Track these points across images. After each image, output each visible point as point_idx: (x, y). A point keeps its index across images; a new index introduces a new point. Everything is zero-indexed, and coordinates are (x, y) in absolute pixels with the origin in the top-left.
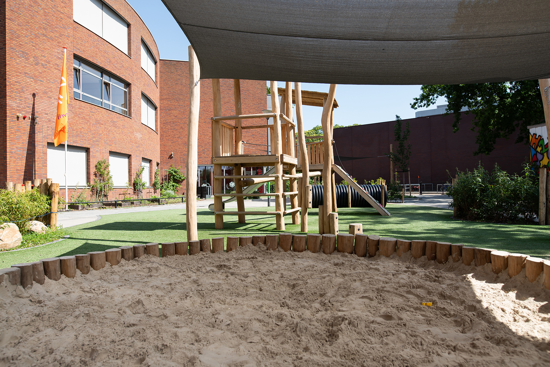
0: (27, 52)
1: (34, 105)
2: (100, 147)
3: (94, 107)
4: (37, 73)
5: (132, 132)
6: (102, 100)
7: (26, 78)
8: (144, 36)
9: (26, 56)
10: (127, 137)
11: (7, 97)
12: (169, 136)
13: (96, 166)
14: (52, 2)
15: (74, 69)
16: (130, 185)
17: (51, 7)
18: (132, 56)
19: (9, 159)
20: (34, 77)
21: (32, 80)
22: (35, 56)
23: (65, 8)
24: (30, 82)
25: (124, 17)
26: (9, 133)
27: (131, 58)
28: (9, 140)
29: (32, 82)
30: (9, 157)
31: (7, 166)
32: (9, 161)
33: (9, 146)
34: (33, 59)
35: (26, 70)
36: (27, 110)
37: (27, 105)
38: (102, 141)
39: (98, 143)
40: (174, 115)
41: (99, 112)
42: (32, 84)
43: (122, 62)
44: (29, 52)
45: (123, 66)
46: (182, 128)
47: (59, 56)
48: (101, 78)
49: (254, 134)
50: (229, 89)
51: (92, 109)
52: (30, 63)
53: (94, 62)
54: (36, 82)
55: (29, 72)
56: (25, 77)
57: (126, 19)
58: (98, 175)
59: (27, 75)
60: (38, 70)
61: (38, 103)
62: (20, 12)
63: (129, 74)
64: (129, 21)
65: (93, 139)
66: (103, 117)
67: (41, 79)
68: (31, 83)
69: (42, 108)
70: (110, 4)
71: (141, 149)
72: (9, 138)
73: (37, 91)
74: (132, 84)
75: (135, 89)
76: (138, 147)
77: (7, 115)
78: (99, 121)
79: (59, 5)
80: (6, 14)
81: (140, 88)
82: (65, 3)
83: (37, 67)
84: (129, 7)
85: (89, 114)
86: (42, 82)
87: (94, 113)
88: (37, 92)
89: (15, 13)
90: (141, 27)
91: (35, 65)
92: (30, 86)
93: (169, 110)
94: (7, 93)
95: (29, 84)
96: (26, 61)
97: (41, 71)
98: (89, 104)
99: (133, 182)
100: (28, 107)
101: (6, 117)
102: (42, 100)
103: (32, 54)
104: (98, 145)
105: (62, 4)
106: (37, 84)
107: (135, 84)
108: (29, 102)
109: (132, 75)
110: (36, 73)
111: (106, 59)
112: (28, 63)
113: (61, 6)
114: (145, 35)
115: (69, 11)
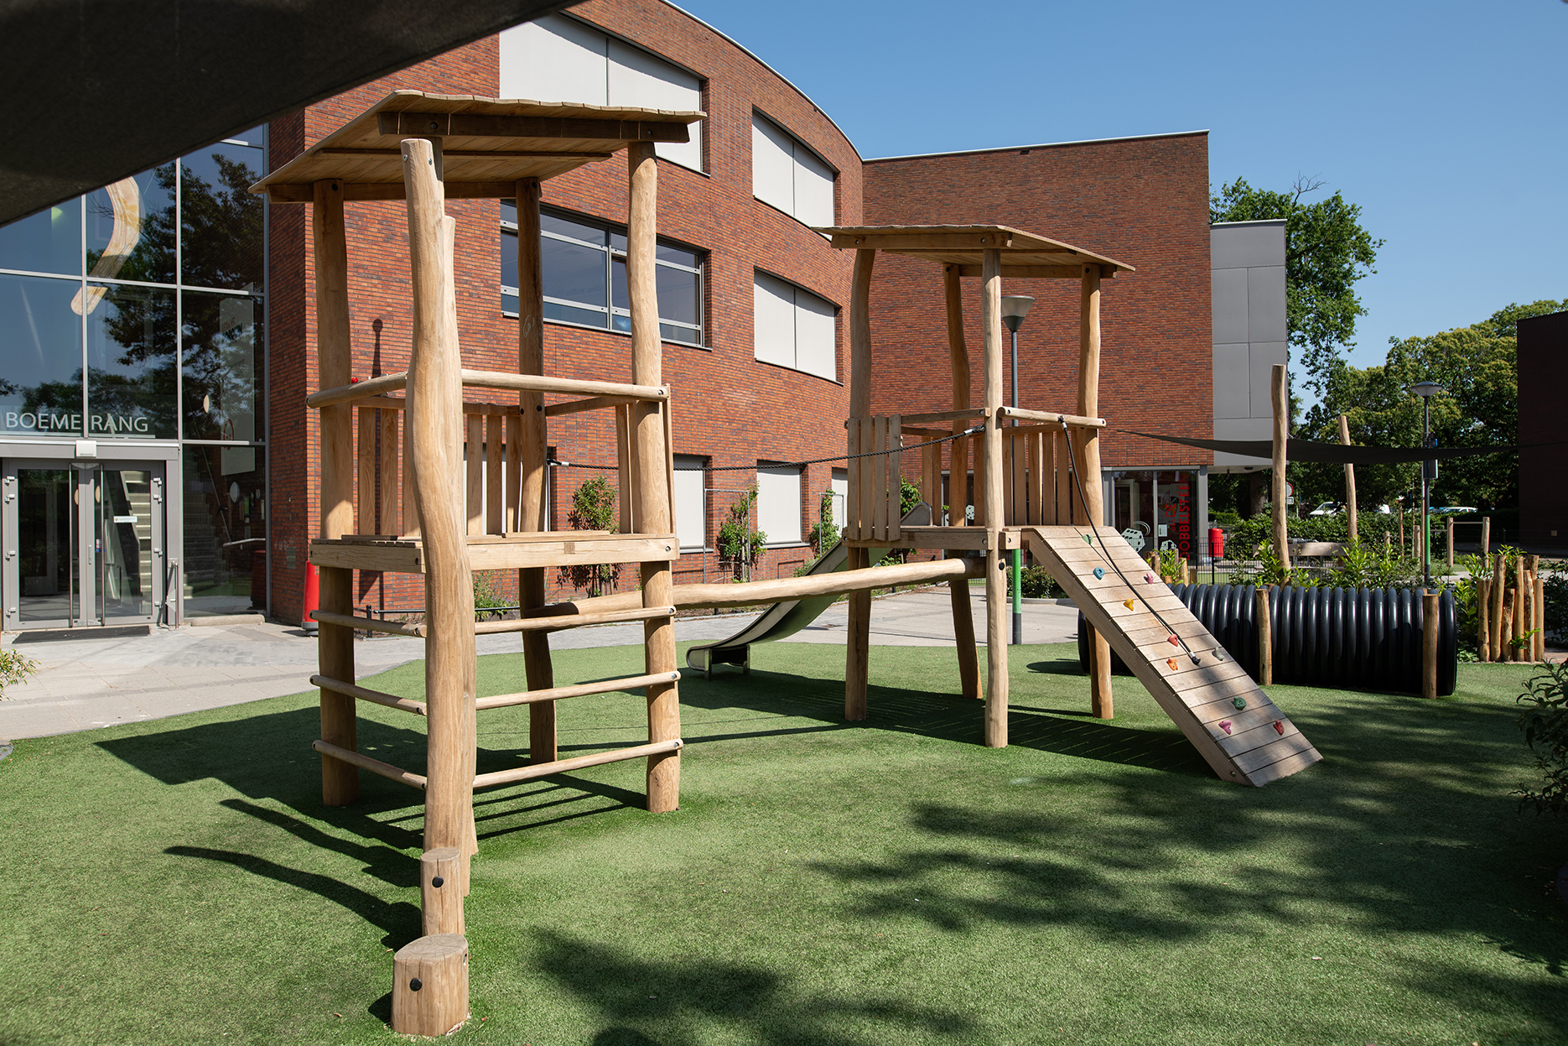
0: (362, 211)
1: (377, 346)
2: (591, 442)
3: (570, 333)
4: (389, 263)
5: (714, 390)
6: (606, 310)
7: (360, 279)
8: (765, 103)
9: (360, 223)
10: (695, 407)
11: (307, 335)
12: (892, 386)
13: (576, 497)
14: (434, 67)
15: (502, 231)
16: (708, 543)
17: (431, 80)
18: (712, 172)
19: (312, 491)
20: (380, 274)
21: (376, 282)
22: (385, 218)
23: (473, 75)
24: (369, 289)
25: (682, 61)
26: (313, 425)
27: (708, 177)
28: (313, 443)
29: (375, 286)
30: (313, 487)
31: (309, 510)
32: (313, 496)
33: (312, 460)
34: (379, 226)
35: (359, 258)
36: (362, 362)
37: (363, 349)
38: (599, 425)
39: (585, 431)
40: (905, 324)
41: (586, 343)
42: (375, 294)
43: (672, 193)
44: (366, 211)
45: (677, 204)
46: (928, 359)
47: (457, 208)
48: (605, 249)
49: (1162, 365)
50: (1076, 225)
51: (561, 337)
52: (370, 238)
53: (569, 207)
54: (386, 286)
55: (367, 263)
56: (355, 278)
57: (688, 65)
58: (583, 519)
59: (361, 271)
60: (392, 254)
61: (394, 339)
62: (344, 112)
63: (702, 225)
64: (700, 69)
65: (568, 423)
66: (601, 356)
67: (401, 276)
68: (374, 289)
69: (404, 353)
70: (626, 35)
71: (751, 436)
72: (313, 438)
73: (390, 309)
74: (714, 250)
75: (727, 263)
76: (738, 431)
77: (308, 379)
78: (586, 369)
79: (455, 71)
80: (306, 125)
81: (748, 258)
82: (474, 61)
83: (389, 245)
84: (701, 30)
85: (551, 353)
86: (404, 285)
87: (568, 348)
88: (389, 312)
89: (330, 117)
90: (754, 78)
91: (385, 241)
92: (370, 298)
93: (891, 310)
94: (307, 326)
95: (367, 293)
96: (359, 236)
97: (400, 256)
98: (553, 327)
99: (716, 533)
100: (365, 355)
101: (306, 386)
102: (405, 332)
103: (376, 213)
104: (583, 437)
105: (466, 65)
106: (390, 292)
107: (725, 250)
108: (366, 341)
109: (713, 225)
110: (387, 262)
111: (614, 192)
112: (364, 239)
113: (463, 72)
114: (771, 101)
115: (485, 80)
